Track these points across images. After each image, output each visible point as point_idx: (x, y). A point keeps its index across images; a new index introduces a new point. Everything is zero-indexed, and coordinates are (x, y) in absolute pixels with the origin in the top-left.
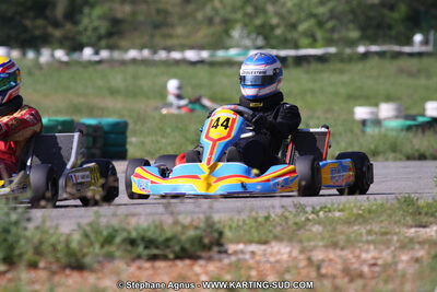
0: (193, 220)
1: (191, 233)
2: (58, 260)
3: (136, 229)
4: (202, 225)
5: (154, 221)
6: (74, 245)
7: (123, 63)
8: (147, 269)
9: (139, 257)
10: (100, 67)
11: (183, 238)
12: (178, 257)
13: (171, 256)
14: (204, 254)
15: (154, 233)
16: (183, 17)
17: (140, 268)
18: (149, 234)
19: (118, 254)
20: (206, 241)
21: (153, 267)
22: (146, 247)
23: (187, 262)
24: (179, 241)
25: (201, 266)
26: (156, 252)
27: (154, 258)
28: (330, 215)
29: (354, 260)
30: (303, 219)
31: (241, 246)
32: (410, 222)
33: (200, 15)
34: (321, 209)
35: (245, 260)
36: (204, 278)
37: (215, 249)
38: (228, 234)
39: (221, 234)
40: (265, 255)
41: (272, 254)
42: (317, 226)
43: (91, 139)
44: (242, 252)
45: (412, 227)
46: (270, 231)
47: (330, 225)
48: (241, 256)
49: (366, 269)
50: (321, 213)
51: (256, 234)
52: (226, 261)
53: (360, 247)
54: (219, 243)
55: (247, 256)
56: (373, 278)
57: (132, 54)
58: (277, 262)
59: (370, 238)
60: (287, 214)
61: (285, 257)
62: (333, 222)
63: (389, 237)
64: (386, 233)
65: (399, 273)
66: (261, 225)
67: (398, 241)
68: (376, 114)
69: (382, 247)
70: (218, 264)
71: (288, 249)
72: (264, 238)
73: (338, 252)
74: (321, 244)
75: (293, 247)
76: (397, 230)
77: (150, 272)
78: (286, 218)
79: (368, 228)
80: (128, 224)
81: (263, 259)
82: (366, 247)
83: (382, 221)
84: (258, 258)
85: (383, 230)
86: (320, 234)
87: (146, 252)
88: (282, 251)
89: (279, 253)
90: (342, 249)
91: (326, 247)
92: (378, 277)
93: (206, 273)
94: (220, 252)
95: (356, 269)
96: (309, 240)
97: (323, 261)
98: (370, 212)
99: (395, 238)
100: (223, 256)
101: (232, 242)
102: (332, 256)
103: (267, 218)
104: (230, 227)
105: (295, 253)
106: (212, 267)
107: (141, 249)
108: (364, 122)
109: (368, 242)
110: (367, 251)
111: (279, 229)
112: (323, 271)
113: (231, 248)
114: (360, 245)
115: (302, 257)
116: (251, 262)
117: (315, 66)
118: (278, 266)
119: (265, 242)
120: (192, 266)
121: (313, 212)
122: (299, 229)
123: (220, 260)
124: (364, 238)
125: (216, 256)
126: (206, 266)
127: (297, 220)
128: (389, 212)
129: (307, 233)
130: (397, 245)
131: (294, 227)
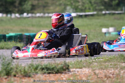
0: (60, 62)
1: (60, 66)
2: (22, 74)
3: (44, 65)
4: (63, 64)
5: (49, 63)
6: (26, 70)
7: (36, 17)
8: (47, 76)
9: (45, 73)
10: (29, 19)
11: (58, 67)
12: (56, 73)
13: (54, 73)
14: (64, 72)
15: (49, 66)
16: (53, 4)
17: (45, 76)
18: (48, 67)
19: (39, 72)
20: (64, 68)
21: (49, 76)
22: (47, 70)
23: (59, 74)
24: (57, 68)
25: (63, 75)
26: (50, 71)
27: (49, 73)
28: (99, 60)
29: (107, 73)
30: (91, 61)
31: (74, 69)
32: (123, 62)
33: (57, 3)
34: (96, 58)
35: (76, 73)
36: (64, 79)
37: (67, 70)
38: (70, 66)
39: (68, 66)
40: (81, 72)
41: (83, 71)
42: (96, 63)
43: (27, 39)
44: (75, 71)
45: (123, 63)
46: (82, 65)
47: (100, 63)
48: (75, 72)
49: (111, 75)
50: (97, 59)
51: (78, 66)
52: (70, 74)
53: (109, 69)
54: (68, 69)
55: (76, 72)
56: (113, 78)
57: (38, 15)
58: (85, 74)
59: (111, 66)
60: (87, 60)
61: (87, 72)
62: (100, 62)
63: (117, 66)
64: (116, 65)
65: (121, 76)
66: (80, 63)
67: (120, 67)
68: (108, 31)
69: (115, 69)
70: (68, 75)
71: (88, 70)
72: (81, 67)
73: (103, 71)
74: (97, 68)
75: (89, 69)
76: (119, 64)
77: (49, 77)
78: (87, 61)
79: (111, 63)
80: (42, 64)
81: (81, 73)
82: (110, 69)
83: (114, 61)
84: (79, 73)
85: (115, 64)
86: (97, 65)
87: (47, 72)
88: (86, 71)
89: (85, 71)
90: (104, 70)
91: (99, 69)
92: (115, 77)
93: (65, 77)
94: (68, 71)
95: (108, 75)
96: (94, 67)
97: (98, 73)
98: (111, 59)
99: (119, 66)
100: (69, 72)
101: (72, 68)
102: (101, 72)
103: (81, 61)
104: (71, 64)
105: (90, 71)
106: (66, 76)
107: (45, 71)
108: (105, 33)
109: (111, 68)
110: (111, 70)
111: (85, 64)
112: (99, 76)
113: (71, 70)
114: (109, 68)
115: (92, 72)
116: (78, 74)
117: (90, 17)
118: (85, 75)
119: (81, 68)
120: (60, 75)
121: (94, 59)
122: (91, 64)
123: (69, 74)
124: (110, 66)
125: (67, 72)
126: (65, 75)
127: (90, 61)
128: (116, 58)
129: (93, 65)
130: (120, 68)
131: (89, 64)
